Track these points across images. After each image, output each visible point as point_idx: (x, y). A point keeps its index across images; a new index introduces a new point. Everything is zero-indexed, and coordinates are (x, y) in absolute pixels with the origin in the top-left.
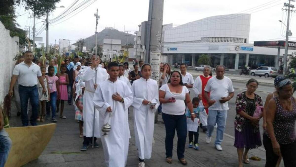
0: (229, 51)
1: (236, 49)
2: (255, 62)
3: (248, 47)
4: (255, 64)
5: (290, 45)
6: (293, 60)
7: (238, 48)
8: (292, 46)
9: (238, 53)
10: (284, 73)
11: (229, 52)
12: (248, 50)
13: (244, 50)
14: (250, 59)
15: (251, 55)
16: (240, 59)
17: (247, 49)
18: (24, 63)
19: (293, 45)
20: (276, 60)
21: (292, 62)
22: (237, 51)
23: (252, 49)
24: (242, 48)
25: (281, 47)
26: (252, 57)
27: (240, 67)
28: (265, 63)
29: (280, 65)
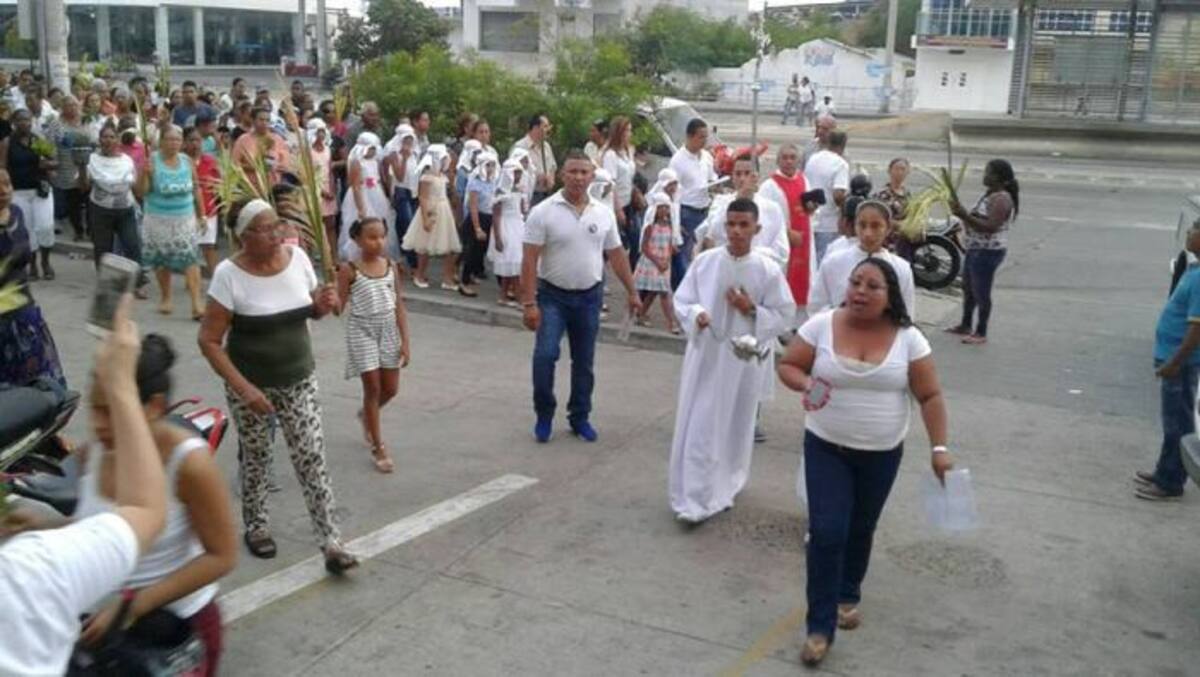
2: (227, 36)
4: (227, 41)
6: (344, 35)
9: (163, 5)
14: (209, 27)
15: (207, 11)
16: (171, 22)
20: (297, 32)
21: (340, 42)
26: (215, 18)
27: (175, 55)
28: (262, 41)
29: (309, 46)
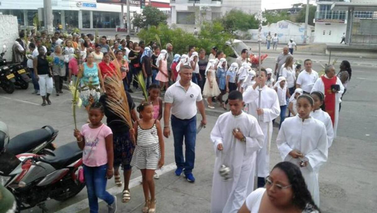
0: (70, 7)
1: (78, 5)
2: (100, 19)
3: (91, 3)
4: (100, 21)
5: (132, 3)
6: (135, 19)
7: (79, 4)
8: (133, 4)
9: (81, 10)
10: (128, 31)
11: (70, 9)
12: (91, 7)
13: (86, 6)
14: (94, 17)
15: (94, 12)
16: (83, 15)
17: (89, 5)
18: (180, 85)
19: (134, 2)
20: (121, 18)
21: (134, 21)
22: (79, 8)
23: (95, 6)
24: (84, 5)
25: (124, 4)
26: (96, 14)
27: (84, 25)
28: (110, 21)
29: (124, 23)
